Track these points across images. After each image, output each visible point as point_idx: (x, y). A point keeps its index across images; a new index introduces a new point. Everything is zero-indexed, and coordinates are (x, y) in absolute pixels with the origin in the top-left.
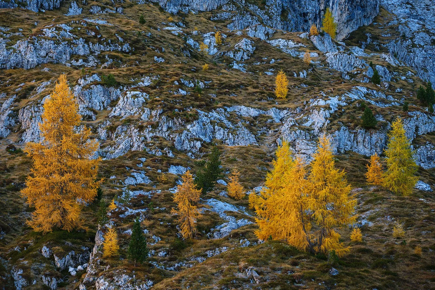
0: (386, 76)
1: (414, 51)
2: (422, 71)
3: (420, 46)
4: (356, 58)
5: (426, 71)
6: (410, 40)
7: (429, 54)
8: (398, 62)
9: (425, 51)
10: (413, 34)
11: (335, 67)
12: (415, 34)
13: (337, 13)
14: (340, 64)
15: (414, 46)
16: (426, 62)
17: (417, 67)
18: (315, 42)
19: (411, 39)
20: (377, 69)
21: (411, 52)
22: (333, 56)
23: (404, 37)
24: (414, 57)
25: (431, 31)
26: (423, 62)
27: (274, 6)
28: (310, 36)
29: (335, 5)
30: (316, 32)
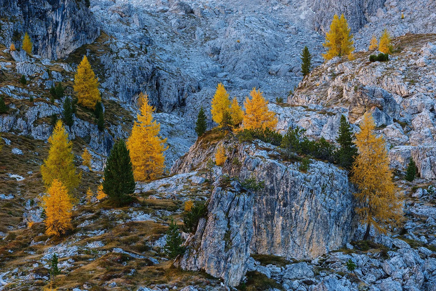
0: (58, 78)
1: (117, 61)
2: (121, 75)
3: (122, 58)
4: (37, 66)
5: (124, 74)
6: (115, 54)
7: (128, 63)
8: (72, 69)
9: (125, 61)
10: (119, 50)
11: (21, 72)
12: (120, 50)
13: (64, 36)
14: (25, 70)
15: (117, 57)
16: (125, 69)
17: (118, 72)
18: (13, 55)
19: (117, 53)
20: (52, 73)
21: (115, 62)
22: (20, 65)
23: (112, 52)
24: (117, 65)
25: (131, 48)
26: (123, 68)
27: (7, 31)
28: (10, 51)
29: (63, 30)
30: (14, 49)
